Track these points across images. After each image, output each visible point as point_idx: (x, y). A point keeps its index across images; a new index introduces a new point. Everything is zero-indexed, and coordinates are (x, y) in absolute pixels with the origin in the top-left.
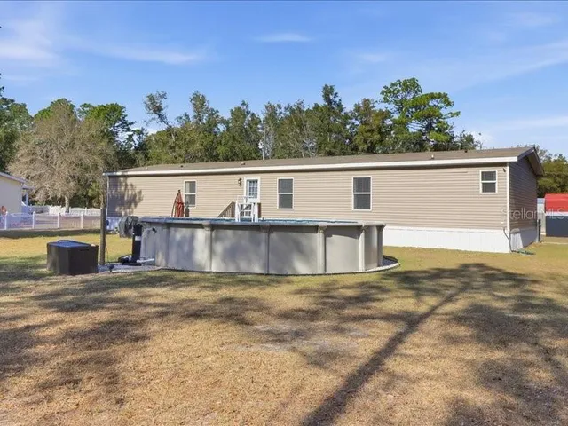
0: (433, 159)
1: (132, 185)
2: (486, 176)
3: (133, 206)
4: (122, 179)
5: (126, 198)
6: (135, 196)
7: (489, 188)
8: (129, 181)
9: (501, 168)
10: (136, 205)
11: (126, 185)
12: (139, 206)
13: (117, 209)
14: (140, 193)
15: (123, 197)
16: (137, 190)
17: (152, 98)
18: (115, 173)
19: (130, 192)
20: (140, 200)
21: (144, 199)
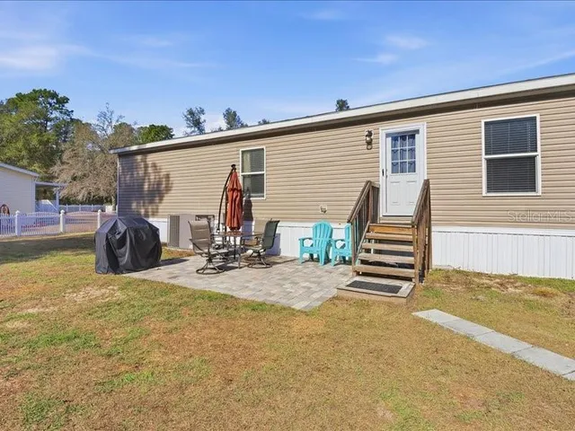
1: (154, 166)
3: (157, 200)
4: (139, 158)
5: (146, 187)
6: (159, 184)
8: (151, 158)
10: (161, 200)
11: (146, 167)
12: (167, 198)
13: (134, 207)
14: (168, 176)
15: (142, 185)
16: (163, 173)
17: (191, 113)
18: (127, 149)
20: (168, 189)
21: (174, 187)
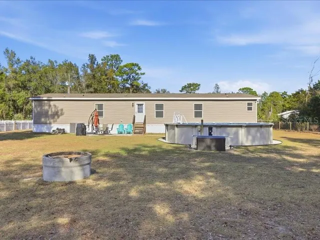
1: (55, 106)
2: (249, 104)
3: (56, 117)
4: (46, 102)
5: (50, 113)
6: (58, 112)
7: (250, 109)
8: (52, 103)
9: (254, 102)
10: (58, 117)
12: (61, 117)
13: (43, 120)
14: (62, 110)
15: (48, 112)
20: (62, 114)
21: (65, 113)
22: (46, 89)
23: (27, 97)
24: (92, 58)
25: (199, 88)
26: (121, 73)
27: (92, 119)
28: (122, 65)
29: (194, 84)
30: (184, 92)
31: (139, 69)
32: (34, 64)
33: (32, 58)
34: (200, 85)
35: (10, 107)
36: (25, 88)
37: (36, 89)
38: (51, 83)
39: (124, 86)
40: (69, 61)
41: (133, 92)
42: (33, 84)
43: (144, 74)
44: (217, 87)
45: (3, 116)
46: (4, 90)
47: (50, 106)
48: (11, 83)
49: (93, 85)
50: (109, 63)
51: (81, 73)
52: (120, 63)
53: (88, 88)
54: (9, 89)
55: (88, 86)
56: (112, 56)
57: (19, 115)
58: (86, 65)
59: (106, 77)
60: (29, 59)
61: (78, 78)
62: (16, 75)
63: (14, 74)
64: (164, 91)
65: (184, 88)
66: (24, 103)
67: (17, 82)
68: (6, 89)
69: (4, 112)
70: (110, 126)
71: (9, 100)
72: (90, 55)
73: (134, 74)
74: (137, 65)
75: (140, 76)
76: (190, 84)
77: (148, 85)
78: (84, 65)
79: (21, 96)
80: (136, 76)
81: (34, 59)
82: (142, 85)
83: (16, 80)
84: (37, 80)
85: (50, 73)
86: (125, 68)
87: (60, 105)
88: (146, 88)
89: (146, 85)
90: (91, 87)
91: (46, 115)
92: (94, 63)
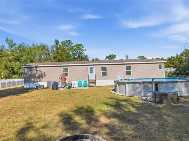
0: (146, 61)
1: (40, 70)
2: (159, 65)
3: (41, 78)
4: (34, 68)
5: (37, 75)
6: (42, 74)
7: (160, 68)
8: (38, 69)
9: (163, 64)
12: (44, 78)
14: (44, 73)
16: (43, 72)
19: (39, 73)
20: (45, 76)
21: (47, 75)
22: (31, 60)
23: (20, 65)
24: (57, 42)
25: (115, 57)
26: (73, 50)
27: (61, 78)
28: (73, 45)
29: (113, 55)
30: (107, 59)
31: (83, 47)
32: (24, 46)
33: (23, 43)
34: (116, 55)
35: (10, 71)
36: (18, 60)
37: (25, 60)
38: (34, 57)
39: (74, 57)
40: (43, 44)
41: (80, 60)
42: (23, 57)
43: (85, 50)
44: (127, 56)
45: (6, 77)
46: (7, 62)
47: (37, 71)
48: (11, 58)
49: (57, 57)
50: (65, 45)
51: (50, 51)
52: (71, 45)
53: (54, 59)
54: (10, 61)
55: (54, 58)
56: (67, 41)
57: (15, 76)
58: (53, 46)
59: (64, 53)
60: (21, 44)
61: (49, 53)
62: (13, 53)
63: (12, 53)
64: (96, 59)
65: (107, 57)
66: (18, 69)
67: (14, 57)
68: (8, 61)
69: (7, 74)
70: (73, 82)
71: (10, 68)
72: (55, 40)
73: (80, 50)
74: (81, 45)
75: (83, 51)
76: (111, 55)
77: (88, 56)
78: (52, 46)
79: (16, 65)
80: (81, 51)
81: (24, 44)
82: (84, 56)
83: (14, 56)
84: (26, 56)
85: (33, 51)
86: (74, 47)
87: (43, 70)
88: (87, 57)
89: (87, 56)
90: (56, 58)
91: (34, 76)
92: (58, 45)
